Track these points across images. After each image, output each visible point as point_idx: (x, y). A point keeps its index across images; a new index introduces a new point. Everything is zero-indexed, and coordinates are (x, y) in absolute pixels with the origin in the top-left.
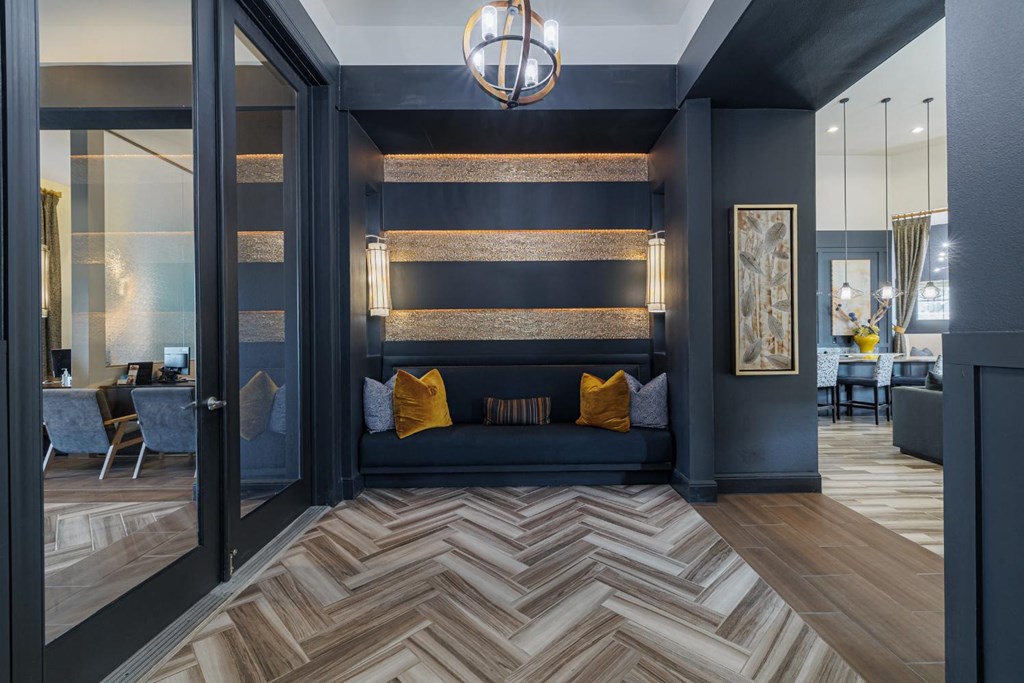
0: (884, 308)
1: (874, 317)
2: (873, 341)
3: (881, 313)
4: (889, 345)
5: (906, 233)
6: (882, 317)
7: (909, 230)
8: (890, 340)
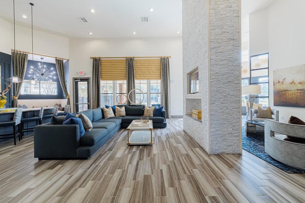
0: (9, 88)
1: (4, 92)
2: (3, 103)
3: (7, 90)
4: (11, 104)
5: (18, 58)
6: (7, 92)
7: (19, 57)
8: (11, 102)
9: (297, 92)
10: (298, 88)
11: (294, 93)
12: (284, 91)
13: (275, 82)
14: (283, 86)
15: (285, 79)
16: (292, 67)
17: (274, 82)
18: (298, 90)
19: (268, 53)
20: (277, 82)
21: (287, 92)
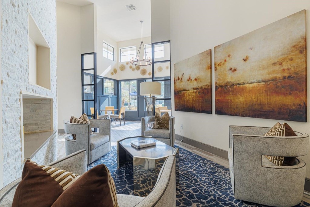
9: (193, 92)
10: (195, 87)
11: (191, 93)
12: (183, 91)
13: (176, 79)
14: (182, 83)
15: (183, 74)
16: (189, 58)
17: (174, 78)
18: (194, 89)
19: (170, 41)
20: (177, 79)
21: (185, 92)
